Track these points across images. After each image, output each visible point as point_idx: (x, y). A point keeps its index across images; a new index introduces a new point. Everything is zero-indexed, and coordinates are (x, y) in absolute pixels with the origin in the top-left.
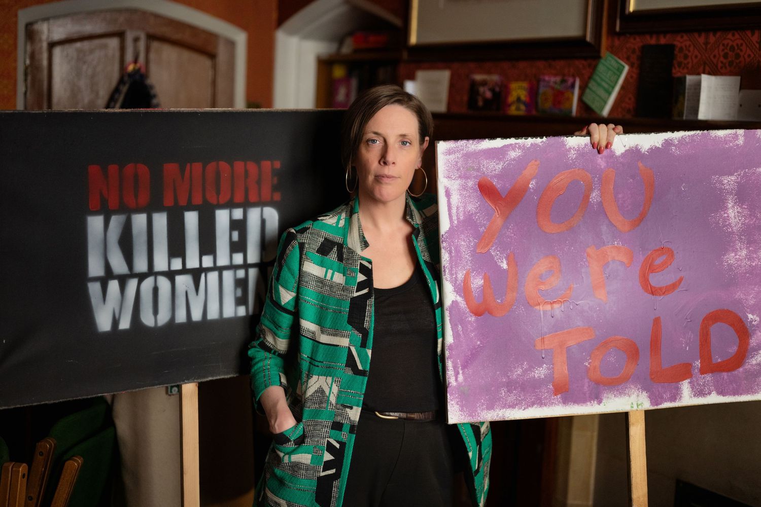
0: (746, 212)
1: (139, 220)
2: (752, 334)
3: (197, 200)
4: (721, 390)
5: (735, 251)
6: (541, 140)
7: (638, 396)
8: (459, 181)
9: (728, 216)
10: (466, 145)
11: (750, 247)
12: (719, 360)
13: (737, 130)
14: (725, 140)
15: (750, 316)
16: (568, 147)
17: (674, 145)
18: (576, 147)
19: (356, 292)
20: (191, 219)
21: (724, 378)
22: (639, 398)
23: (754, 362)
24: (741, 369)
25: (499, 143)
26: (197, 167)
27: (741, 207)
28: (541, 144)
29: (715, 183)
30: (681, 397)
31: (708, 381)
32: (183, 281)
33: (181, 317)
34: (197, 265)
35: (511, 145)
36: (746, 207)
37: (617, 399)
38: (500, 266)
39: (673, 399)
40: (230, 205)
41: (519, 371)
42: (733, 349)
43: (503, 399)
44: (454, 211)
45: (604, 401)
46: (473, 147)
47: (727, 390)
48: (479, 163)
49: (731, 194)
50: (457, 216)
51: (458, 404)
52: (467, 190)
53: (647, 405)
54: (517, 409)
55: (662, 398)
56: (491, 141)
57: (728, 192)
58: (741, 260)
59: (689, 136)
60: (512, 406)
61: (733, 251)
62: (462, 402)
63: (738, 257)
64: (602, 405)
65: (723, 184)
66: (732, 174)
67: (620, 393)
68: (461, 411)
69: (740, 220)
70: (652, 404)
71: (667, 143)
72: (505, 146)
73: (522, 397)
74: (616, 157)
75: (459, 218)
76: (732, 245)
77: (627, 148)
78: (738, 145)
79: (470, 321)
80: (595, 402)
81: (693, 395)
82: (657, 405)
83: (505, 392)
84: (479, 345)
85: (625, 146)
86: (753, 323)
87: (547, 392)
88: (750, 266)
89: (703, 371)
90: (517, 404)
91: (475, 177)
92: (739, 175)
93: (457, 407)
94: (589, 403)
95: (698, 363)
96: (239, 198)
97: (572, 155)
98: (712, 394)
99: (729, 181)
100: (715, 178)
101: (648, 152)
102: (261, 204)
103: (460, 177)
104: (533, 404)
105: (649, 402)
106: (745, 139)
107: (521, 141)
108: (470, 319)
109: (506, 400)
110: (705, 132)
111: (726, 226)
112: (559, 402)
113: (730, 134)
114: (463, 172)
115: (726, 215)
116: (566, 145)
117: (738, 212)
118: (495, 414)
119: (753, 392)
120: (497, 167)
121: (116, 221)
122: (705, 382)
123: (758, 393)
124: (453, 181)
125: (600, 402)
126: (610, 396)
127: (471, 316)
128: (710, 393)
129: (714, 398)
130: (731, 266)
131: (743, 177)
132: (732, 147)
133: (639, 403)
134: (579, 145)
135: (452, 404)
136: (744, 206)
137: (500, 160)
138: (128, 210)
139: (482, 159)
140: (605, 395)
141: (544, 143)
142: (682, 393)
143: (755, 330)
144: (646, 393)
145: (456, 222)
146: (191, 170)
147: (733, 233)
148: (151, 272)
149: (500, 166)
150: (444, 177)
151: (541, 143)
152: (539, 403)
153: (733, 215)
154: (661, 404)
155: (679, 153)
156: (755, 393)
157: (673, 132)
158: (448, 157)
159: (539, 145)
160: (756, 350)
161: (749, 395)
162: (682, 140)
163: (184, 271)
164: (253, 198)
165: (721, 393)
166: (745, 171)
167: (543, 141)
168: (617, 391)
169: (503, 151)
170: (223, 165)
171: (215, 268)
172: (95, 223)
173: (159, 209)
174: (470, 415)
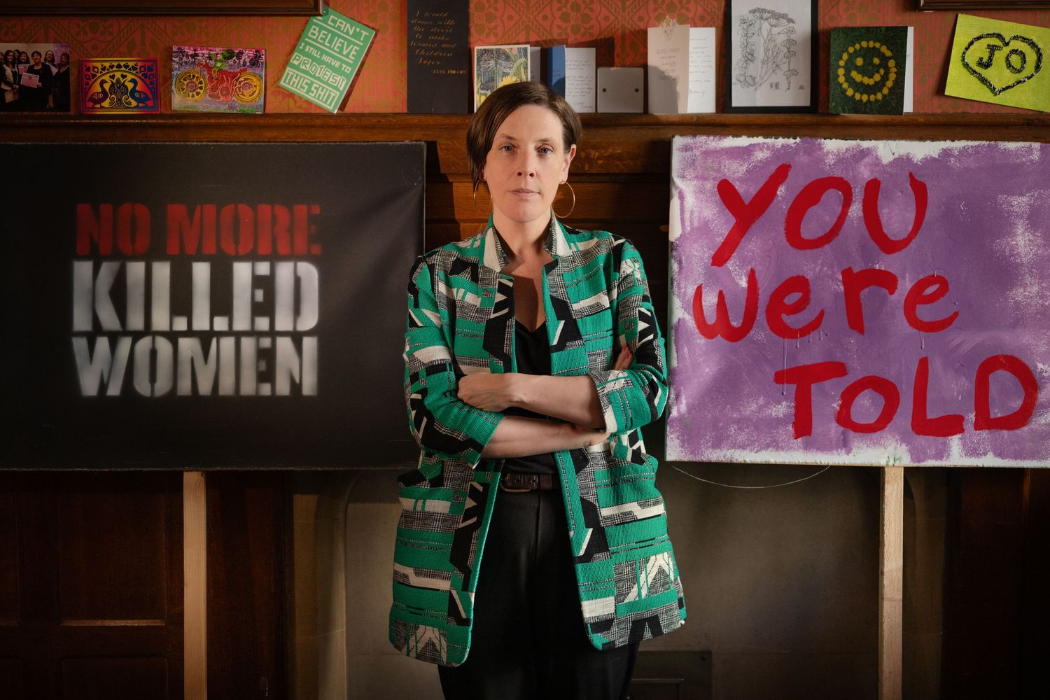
0: (1039, 241)
1: (136, 270)
2: (1041, 387)
3: (210, 248)
4: (999, 451)
5: (1025, 286)
6: (794, 141)
7: (896, 448)
8: (695, 182)
9: (1017, 245)
10: (706, 141)
11: (1042, 283)
12: (999, 415)
13: (1032, 143)
14: (1016, 154)
15: (1040, 366)
16: (825, 150)
17: (954, 156)
18: (835, 151)
19: (493, 313)
20: (201, 272)
21: (1003, 437)
22: (897, 451)
23: (1043, 421)
24: (1025, 429)
25: (743, 141)
26: (210, 210)
27: (1033, 234)
28: (793, 146)
29: (1002, 204)
30: (949, 454)
31: (984, 439)
32: (188, 346)
33: (185, 387)
34: (206, 327)
35: (759, 144)
36: (1039, 235)
37: (869, 450)
38: (738, 283)
39: (939, 456)
40: (253, 257)
41: (754, 407)
42: (1016, 404)
43: (732, 437)
44: (687, 216)
45: (854, 451)
46: (713, 144)
47: (1007, 452)
48: (720, 163)
49: (1022, 217)
50: (691, 222)
51: (678, 439)
52: (704, 193)
53: (907, 461)
54: (748, 450)
55: (925, 453)
56: (735, 139)
57: (1017, 216)
58: (1031, 297)
59: (972, 146)
60: (743, 447)
61: (1022, 286)
62: (683, 436)
63: (1027, 293)
64: (851, 455)
65: (1012, 206)
66: (1023, 195)
67: (874, 443)
68: (682, 447)
69: (1031, 250)
70: (913, 460)
71: (946, 153)
72: (750, 145)
73: (755, 438)
74: (883, 166)
75: (693, 224)
76: (1020, 278)
77: (896, 156)
78: (1033, 160)
79: (699, 344)
80: (843, 451)
81: (964, 455)
82: (919, 462)
83: (735, 430)
84: (707, 373)
85: (893, 154)
86: (1044, 374)
87: (786, 434)
88: (1042, 306)
89: (978, 426)
90: (748, 445)
91: (714, 179)
92: (1032, 196)
93: (677, 442)
94: (835, 452)
95: (972, 417)
96: (264, 248)
97: (830, 160)
98: (988, 456)
99: (1019, 202)
100: (1002, 198)
101: (921, 162)
102: (294, 257)
103: (697, 177)
104: (767, 447)
105: (909, 457)
106: (1042, 154)
107: (770, 141)
108: (699, 341)
109: (736, 440)
110: (993, 143)
111: (1014, 255)
112: (799, 447)
113: (1023, 147)
114: (700, 172)
115: (1014, 243)
116: (823, 148)
117: (1029, 240)
118: (722, 454)
119: (1040, 458)
120: (740, 169)
121: (108, 269)
122: (979, 440)
123: (1046, 459)
124: (689, 182)
125: (848, 452)
126: (861, 445)
127: (701, 338)
128: (985, 454)
129: (990, 461)
130: (1019, 303)
131: (1037, 199)
132: (1024, 163)
133: (897, 457)
134: (838, 149)
135: (672, 438)
136: (1037, 234)
137: (744, 161)
138: (123, 258)
139: (723, 159)
140: (855, 444)
141: (798, 144)
142: (950, 451)
143: (1045, 383)
144: (907, 446)
145: (689, 229)
146: (202, 212)
147: (1022, 264)
148: (148, 330)
149: (744, 168)
150: (678, 176)
151: (794, 144)
152: (775, 446)
153: (1023, 243)
154: (924, 461)
155: (959, 165)
156: (1043, 459)
157: (953, 141)
158: (684, 154)
159: (792, 147)
160: (1044, 406)
161: (1036, 461)
162: (963, 151)
163: (190, 333)
164: (283, 248)
165: (1000, 454)
166: (1040, 192)
167: (796, 142)
168: (871, 440)
169: (748, 151)
170: (244, 208)
171: (230, 333)
172: (83, 270)
173: (162, 258)
174: (692, 453)
